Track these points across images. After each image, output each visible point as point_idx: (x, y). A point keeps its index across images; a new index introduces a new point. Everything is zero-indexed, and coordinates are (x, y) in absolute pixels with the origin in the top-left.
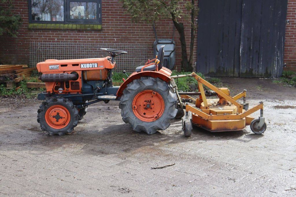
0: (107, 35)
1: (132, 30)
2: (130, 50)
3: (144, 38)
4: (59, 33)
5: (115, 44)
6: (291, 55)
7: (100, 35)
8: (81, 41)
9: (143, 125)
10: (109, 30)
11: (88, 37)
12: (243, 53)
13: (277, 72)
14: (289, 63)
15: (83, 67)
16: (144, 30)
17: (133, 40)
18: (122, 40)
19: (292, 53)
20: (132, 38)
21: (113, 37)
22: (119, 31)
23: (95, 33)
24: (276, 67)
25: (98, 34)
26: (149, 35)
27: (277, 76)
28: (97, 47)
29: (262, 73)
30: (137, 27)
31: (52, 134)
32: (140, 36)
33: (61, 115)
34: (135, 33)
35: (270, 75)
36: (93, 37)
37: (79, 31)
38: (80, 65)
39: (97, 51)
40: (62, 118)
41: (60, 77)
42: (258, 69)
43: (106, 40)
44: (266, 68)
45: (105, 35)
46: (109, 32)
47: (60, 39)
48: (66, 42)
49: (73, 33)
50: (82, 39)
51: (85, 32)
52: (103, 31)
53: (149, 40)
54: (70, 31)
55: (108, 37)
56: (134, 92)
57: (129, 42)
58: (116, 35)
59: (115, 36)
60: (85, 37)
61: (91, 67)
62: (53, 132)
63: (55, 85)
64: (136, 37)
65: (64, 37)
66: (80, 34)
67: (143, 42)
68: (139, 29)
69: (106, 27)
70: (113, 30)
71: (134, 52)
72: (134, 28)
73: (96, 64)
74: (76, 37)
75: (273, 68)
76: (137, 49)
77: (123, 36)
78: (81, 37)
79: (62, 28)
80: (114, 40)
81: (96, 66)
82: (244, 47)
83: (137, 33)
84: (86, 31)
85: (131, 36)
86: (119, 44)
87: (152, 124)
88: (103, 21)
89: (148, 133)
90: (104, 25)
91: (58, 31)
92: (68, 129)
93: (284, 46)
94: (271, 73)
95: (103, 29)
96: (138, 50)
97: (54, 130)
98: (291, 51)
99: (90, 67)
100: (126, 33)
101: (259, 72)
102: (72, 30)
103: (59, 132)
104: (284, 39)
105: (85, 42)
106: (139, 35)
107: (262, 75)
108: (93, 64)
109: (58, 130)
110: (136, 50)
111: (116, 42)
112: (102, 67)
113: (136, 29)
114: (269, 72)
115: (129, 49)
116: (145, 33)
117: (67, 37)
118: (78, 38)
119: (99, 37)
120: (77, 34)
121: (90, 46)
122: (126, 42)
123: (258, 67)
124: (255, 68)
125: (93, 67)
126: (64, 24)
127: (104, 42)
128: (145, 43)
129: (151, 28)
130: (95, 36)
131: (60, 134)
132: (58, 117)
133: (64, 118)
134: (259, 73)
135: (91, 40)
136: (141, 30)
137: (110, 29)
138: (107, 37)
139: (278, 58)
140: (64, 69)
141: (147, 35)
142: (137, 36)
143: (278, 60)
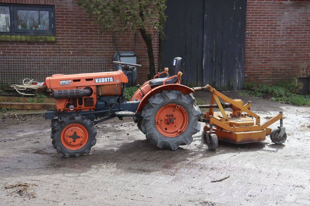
0: (62, 47)
1: (90, 42)
2: (88, 64)
3: (103, 50)
4: (5, 45)
5: (71, 57)
6: (250, 67)
7: (54, 47)
8: (31, 54)
9: (167, 140)
10: (63, 42)
11: (39, 50)
12: (206, 66)
13: (239, 85)
14: (249, 75)
15: (98, 82)
16: (103, 42)
17: (91, 53)
18: (78, 53)
19: (252, 65)
20: (90, 50)
21: (69, 50)
22: (75, 44)
23: (48, 45)
24: (237, 80)
25: (51, 46)
26: (109, 48)
27: (239, 89)
28: (51, 61)
29: (224, 86)
30: (95, 38)
31: (68, 156)
32: (98, 49)
33: (78, 135)
34: (93, 45)
35: (232, 87)
36: (46, 50)
37: (29, 43)
38: (94, 79)
39: (51, 66)
40: (79, 137)
41: (75, 93)
42: (221, 81)
43: (61, 53)
44: (229, 80)
45: (60, 47)
46: (64, 45)
47: (7, 52)
48: (14, 55)
49: (22, 46)
50: (33, 53)
51: (36, 44)
52: (57, 43)
53: (108, 53)
54: (18, 43)
55: (63, 50)
56: (158, 106)
57: (86, 56)
58: (72, 47)
59: (70, 48)
60: (37, 50)
61: (107, 81)
62: (69, 153)
63: (67, 102)
64: (94, 50)
65: (11, 50)
66: (30, 47)
67: (102, 56)
68: (98, 41)
69: (60, 39)
70: (68, 42)
71: (92, 66)
72: (92, 39)
73: (112, 78)
74: (26, 50)
75: (235, 81)
76: (96, 62)
77: (80, 49)
78: (31, 50)
79: (9, 40)
80: (70, 53)
81: (111, 80)
82: (206, 59)
83: (95, 45)
84: (38, 43)
85: (89, 49)
86: (76, 57)
87: (176, 139)
88: (56, 32)
89: (173, 148)
90: (58, 36)
91: (3, 43)
92: (86, 149)
93: (245, 58)
94: (233, 86)
95: (58, 41)
96: (97, 64)
97: (71, 151)
98: (251, 63)
99: (105, 82)
100: (83, 45)
101: (222, 85)
102: (21, 42)
103: (77, 153)
104: (244, 51)
105: (37, 55)
106: (97, 47)
107: (224, 88)
108: (108, 78)
109: (75, 151)
110: (95, 64)
111: (72, 56)
112: (118, 81)
113: (94, 41)
114: (231, 84)
115: (87, 62)
116: (104, 45)
117: (16, 50)
118: (27, 51)
119: (53, 50)
120: (26, 47)
121: (43, 60)
122: (84, 55)
123: (221, 80)
124: (218, 81)
125: (109, 81)
126: (11, 35)
127: (59, 56)
128: (104, 55)
129: (110, 39)
130: (48, 49)
131: (77, 155)
132: (75, 137)
133: (82, 137)
134: (222, 86)
135: (43, 53)
136: (99, 42)
137: (65, 40)
138: (61, 50)
139: (239, 70)
140: (77, 84)
141: (106, 47)
142: (96, 49)
143: (239, 73)
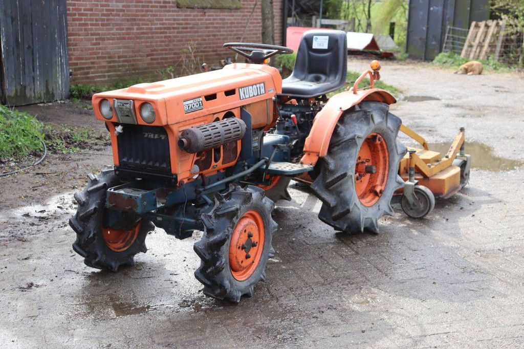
6: (76, 52)
12: (7, 52)
13: (62, 90)
14: (75, 70)
15: (244, 98)
19: (78, 50)
24: (60, 79)
27: (63, 97)
29: (40, 94)
35: (53, 95)
38: (237, 91)
40: (253, 245)
42: (34, 85)
44: (46, 81)
61: (256, 94)
73: (262, 85)
75: (56, 82)
81: (263, 90)
82: (7, 37)
93: (67, 36)
94: (54, 92)
98: (76, 45)
99: (254, 96)
101: (36, 91)
104: (66, 19)
107: (40, 98)
108: (258, 86)
112: (272, 91)
114: (50, 89)
123: (34, 81)
124: (29, 84)
125: (259, 94)
132: (248, 245)
134: (36, 95)
139: (61, 60)
143: (62, 64)
